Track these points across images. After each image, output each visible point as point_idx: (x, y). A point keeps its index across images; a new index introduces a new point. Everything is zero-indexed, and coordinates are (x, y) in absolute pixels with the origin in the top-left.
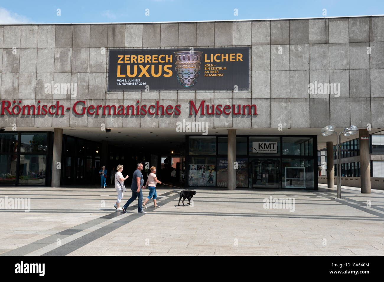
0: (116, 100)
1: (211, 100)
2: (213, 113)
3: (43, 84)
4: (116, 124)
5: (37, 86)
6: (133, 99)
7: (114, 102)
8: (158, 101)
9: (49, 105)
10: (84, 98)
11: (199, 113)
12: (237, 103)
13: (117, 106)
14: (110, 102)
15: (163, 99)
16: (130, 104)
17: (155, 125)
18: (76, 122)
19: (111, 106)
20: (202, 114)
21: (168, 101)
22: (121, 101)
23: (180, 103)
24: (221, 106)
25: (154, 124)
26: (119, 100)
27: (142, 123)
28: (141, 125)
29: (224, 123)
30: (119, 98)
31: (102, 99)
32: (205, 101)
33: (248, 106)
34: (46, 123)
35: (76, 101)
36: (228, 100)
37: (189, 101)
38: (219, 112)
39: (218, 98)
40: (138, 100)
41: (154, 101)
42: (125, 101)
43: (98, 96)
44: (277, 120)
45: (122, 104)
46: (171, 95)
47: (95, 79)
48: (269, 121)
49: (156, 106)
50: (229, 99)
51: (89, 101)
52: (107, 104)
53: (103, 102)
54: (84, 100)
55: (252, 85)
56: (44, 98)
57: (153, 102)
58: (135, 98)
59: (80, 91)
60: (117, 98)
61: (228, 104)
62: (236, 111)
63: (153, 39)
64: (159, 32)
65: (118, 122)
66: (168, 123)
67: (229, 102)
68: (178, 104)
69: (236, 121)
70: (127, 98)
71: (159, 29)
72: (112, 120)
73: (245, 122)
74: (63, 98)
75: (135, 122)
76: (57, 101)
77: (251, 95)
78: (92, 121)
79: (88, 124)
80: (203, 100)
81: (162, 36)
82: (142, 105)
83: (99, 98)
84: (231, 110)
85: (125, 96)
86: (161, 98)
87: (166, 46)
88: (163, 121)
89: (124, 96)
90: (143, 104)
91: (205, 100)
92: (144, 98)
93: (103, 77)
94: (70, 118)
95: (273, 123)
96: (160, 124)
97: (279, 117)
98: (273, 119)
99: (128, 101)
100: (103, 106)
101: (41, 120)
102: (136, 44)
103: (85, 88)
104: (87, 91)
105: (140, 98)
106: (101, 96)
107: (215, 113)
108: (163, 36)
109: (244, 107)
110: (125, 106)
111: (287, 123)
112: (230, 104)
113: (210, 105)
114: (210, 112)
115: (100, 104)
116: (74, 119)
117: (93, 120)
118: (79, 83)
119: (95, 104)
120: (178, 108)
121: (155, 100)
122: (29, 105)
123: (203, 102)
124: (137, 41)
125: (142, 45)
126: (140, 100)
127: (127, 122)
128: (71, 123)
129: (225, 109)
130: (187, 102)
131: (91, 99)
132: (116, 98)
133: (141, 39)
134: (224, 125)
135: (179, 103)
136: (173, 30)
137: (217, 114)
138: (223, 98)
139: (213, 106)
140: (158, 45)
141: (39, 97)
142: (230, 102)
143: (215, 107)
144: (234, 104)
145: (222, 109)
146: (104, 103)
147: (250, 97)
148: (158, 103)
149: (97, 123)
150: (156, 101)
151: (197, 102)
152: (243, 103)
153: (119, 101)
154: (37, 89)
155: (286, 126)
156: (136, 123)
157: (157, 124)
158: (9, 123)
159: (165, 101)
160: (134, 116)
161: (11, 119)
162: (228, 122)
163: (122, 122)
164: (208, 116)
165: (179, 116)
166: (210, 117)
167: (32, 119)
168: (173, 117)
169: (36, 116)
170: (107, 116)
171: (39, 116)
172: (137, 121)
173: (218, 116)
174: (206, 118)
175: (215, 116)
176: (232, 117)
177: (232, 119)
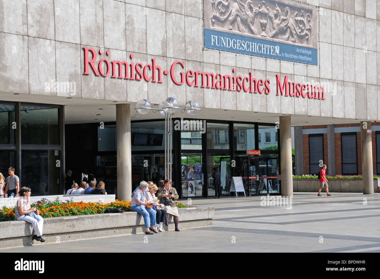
0: (213, 65)
1: (291, 76)
3: (134, 24)
4: (215, 103)
5: (127, 28)
6: (228, 66)
7: (212, 69)
8: (251, 72)
9: (144, 64)
10: (181, 57)
11: (284, 92)
13: (215, 75)
14: (207, 67)
15: (254, 69)
16: (226, 73)
17: (249, 108)
18: (174, 96)
19: (209, 73)
20: (286, 94)
21: (259, 73)
22: (218, 67)
23: (269, 77)
24: (299, 85)
25: (248, 105)
27: (238, 103)
28: (237, 106)
29: (302, 109)
30: (216, 63)
31: (200, 62)
32: (287, 77)
34: (141, 96)
35: (173, 61)
36: (303, 78)
38: (298, 94)
39: (297, 73)
40: (233, 68)
42: (222, 68)
43: (195, 55)
45: (219, 73)
46: (261, 65)
47: (192, 28)
48: (331, 109)
49: (248, 77)
50: (305, 76)
51: (186, 62)
52: (205, 70)
53: (201, 66)
54: (181, 61)
55: (320, 60)
56: (136, 51)
57: (246, 73)
58: (230, 65)
59: (177, 44)
60: (214, 61)
61: (304, 83)
62: (310, 93)
65: (216, 100)
66: (260, 106)
69: (310, 106)
72: (210, 97)
73: (316, 108)
74: (158, 55)
76: (153, 58)
77: (319, 74)
78: (191, 96)
80: (285, 75)
82: (237, 76)
83: (196, 60)
85: (221, 60)
86: (253, 68)
88: (256, 102)
90: (238, 74)
91: (287, 75)
92: (238, 65)
93: (199, 25)
94: (168, 90)
95: (334, 111)
96: (253, 106)
97: (338, 104)
98: (334, 107)
99: (224, 68)
100: (201, 72)
101: (134, 89)
103: (181, 40)
104: (183, 45)
105: (235, 65)
106: (199, 56)
107: (295, 94)
110: (222, 75)
112: (306, 83)
113: (291, 83)
114: (292, 92)
115: (198, 69)
116: (172, 92)
117: (192, 95)
118: (175, 31)
119: (192, 68)
120: (267, 83)
121: (247, 70)
122: (119, 60)
126: (235, 68)
127: (225, 100)
129: (302, 89)
130: (274, 76)
131: (189, 60)
134: (302, 111)
138: (300, 74)
139: (293, 84)
141: (130, 49)
142: (305, 81)
143: (295, 86)
147: (319, 76)
149: (196, 100)
151: (281, 77)
153: (216, 66)
154: (128, 33)
155: (342, 115)
156: (233, 103)
158: (95, 91)
159: (256, 71)
160: (230, 92)
161: (96, 84)
162: (304, 107)
163: (220, 100)
164: (290, 98)
165: (268, 96)
166: (292, 100)
167: (123, 86)
168: (263, 96)
169: (128, 81)
170: (205, 90)
171: (132, 82)
172: (233, 100)
173: (297, 98)
174: (289, 101)
175: (295, 99)
176: (307, 102)
177: (307, 104)
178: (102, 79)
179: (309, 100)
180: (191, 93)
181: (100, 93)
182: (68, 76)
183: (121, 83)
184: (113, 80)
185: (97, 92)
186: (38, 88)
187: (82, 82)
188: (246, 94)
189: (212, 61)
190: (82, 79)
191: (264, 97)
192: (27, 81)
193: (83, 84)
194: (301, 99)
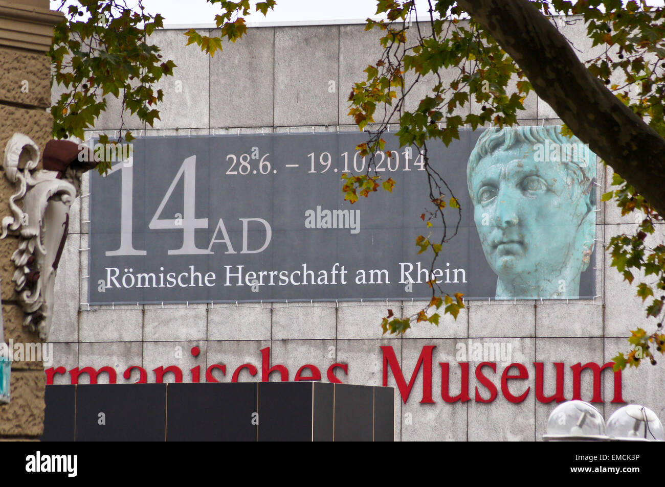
0: (115, 347)
1: (456, 342)
2: (464, 398)
6: (176, 342)
7: (110, 355)
8: (268, 348)
11: (417, 393)
12: (550, 355)
13: (120, 368)
14: (93, 353)
15: (283, 340)
16: (165, 362)
19: (97, 368)
20: (427, 400)
21: (303, 349)
22: (135, 348)
23: (347, 355)
24: (493, 366)
26: (129, 345)
29: (505, 438)
30: (127, 338)
31: (67, 343)
32: (434, 347)
33: (592, 366)
36: (517, 342)
37: (378, 344)
38: (485, 394)
39: (484, 333)
40: (194, 344)
41: (253, 346)
42: (149, 349)
45: (136, 362)
46: (313, 323)
49: (257, 363)
50: (523, 338)
52: (83, 364)
53: (69, 354)
55: (608, 282)
57: (250, 354)
58: (183, 338)
60: (121, 335)
61: (520, 359)
62: (550, 389)
63: (246, 94)
64: (270, 66)
67: (523, 349)
68: (339, 360)
70: (155, 338)
71: (266, 53)
77: (601, 325)
80: (426, 343)
81: (279, 81)
82: (210, 363)
84: (530, 383)
85: (149, 329)
86: (279, 335)
87: (296, 120)
89: (143, 327)
90: (213, 359)
91: (434, 342)
92: (215, 336)
93: (69, 251)
99: (161, 348)
100: (68, 369)
102: (185, 116)
105: (202, 336)
106: (63, 329)
107: (472, 394)
108: (282, 79)
109: (578, 370)
110: (151, 367)
112: (528, 359)
113: (453, 364)
114: (455, 390)
115: (59, 362)
120: (340, 374)
121: (255, 346)
123: (428, 353)
124: (189, 102)
125: (206, 120)
126: (201, 344)
129: (506, 378)
130: (369, 351)
132: (114, 336)
133: (205, 94)
135: (342, 358)
136: (319, 54)
137: (479, 400)
138: (499, 333)
140: (267, 120)
142: (527, 351)
143: (473, 371)
144: (541, 358)
145: (497, 381)
146: (71, 357)
147: (598, 332)
148: (266, 354)
150: (258, 348)
151: (405, 351)
152: (572, 356)
153: (127, 347)
159: (290, 346)
162: (517, 431)
164: (447, 408)
166: (454, 413)
173: (483, 408)
174: (439, 416)
175: (470, 409)
176: (531, 415)
177: (532, 421)
179: (542, 409)
189: (110, 334)
194: (502, 408)
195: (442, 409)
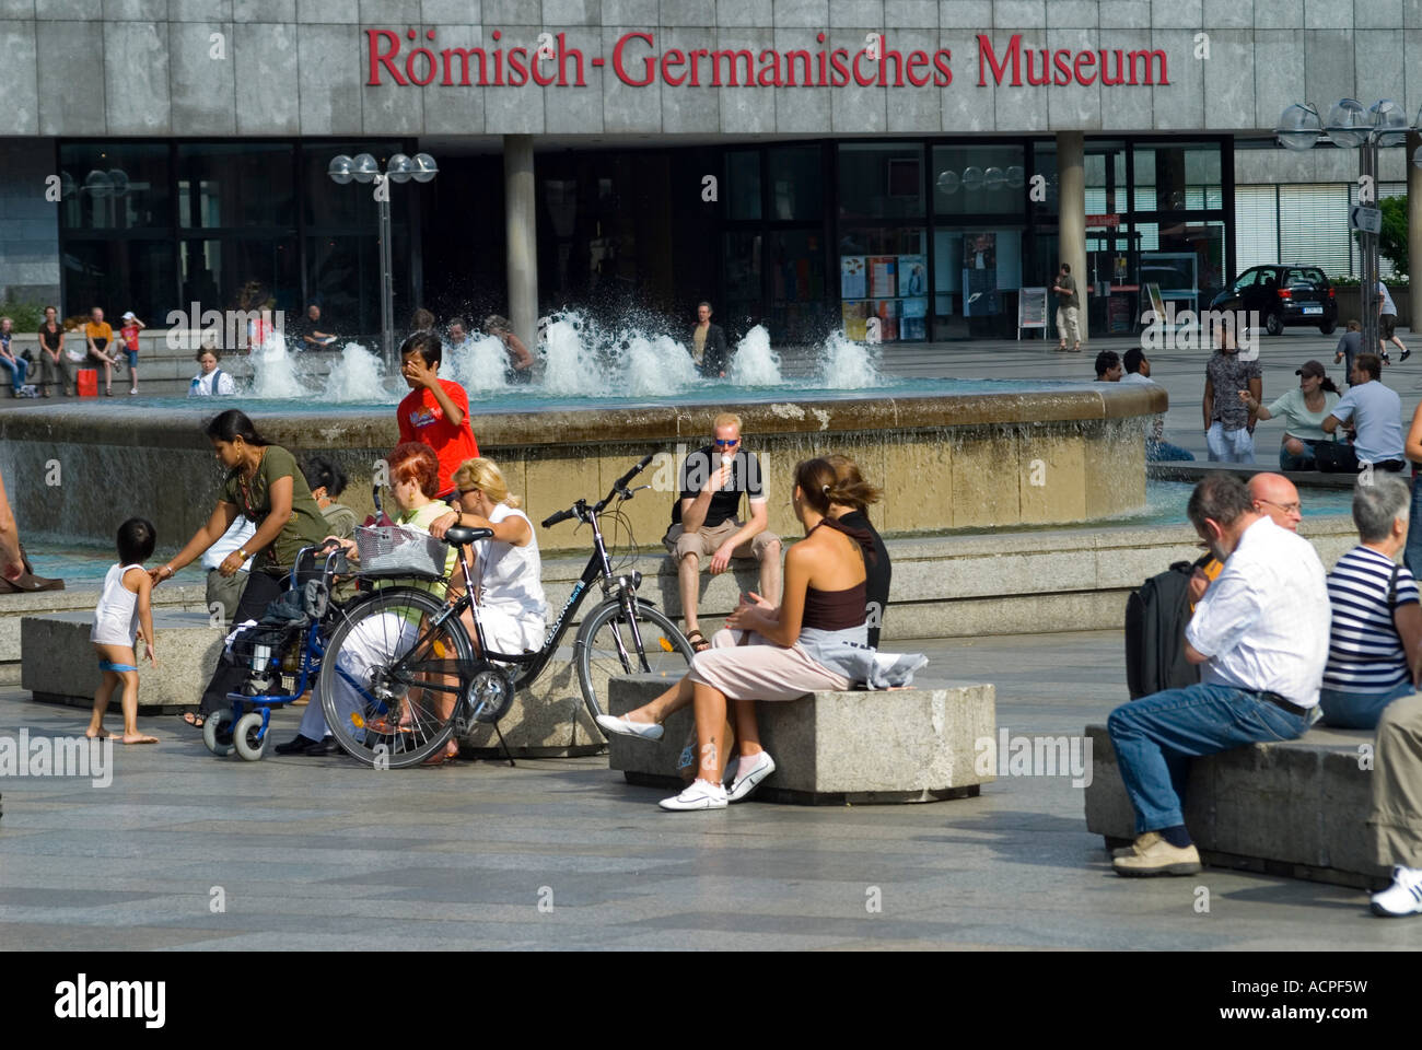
0: (749, 32)
1: (1037, 33)
2: (1044, 81)
4: (756, 119)
6: (803, 28)
7: (747, 39)
10: (646, 23)
11: (1008, 76)
12: (1111, 44)
13: (756, 52)
14: (731, 38)
15: (896, 29)
16: (794, 47)
17: (875, 124)
18: (626, 112)
19: (736, 51)
20: (1015, 82)
21: (913, 37)
22: (767, 33)
23: (949, 41)
24: (1067, 53)
25: (873, 118)
26: (762, 30)
27: (835, 114)
28: (834, 122)
29: (1078, 115)
30: (759, 24)
31: (706, 28)
32: (1020, 36)
33: (1143, 53)
34: (525, 119)
35: (621, 32)
36: (1085, 33)
37: (975, 34)
38: (1061, 77)
39: (1059, 25)
40: (819, 30)
42: (779, 34)
43: (691, 14)
44: (1221, 103)
45: (770, 45)
46: (920, 14)
48: (1199, 107)
50: (1089, 29)
51: (663, 32)
52: (723, 46)
53: (710, 38)
54: (647, 31)
56: (511, 19)
58: (809, 25)
60: (754, 21)
61: (1088, 47)
62: (1111, 73)
65: (761, 114)
66: (916, 117)
67: (1089, 39)
68: (942, 47)
69: (1111, 105)
70: (784, 24)
72: (740, 107)
73: (1133, 109)
74: (576, 23)
75: (815, 111)
76: (559, 31)
77: (1149, 18)
78: (677, 108)
79: (665, 119)
80: (1014, 32)
82: (834, 49)
83: (694, 23)
84: (1096, 68)
85: (778, 16)
86: (892, 24)
88: (900, 109)
89: (773, 15)
90: (836, 45)
91: (1020, 32)
92: (837, 23)
94: (606, 100)
95: (1212, 110)
96: (890, 118)
97: (1226, 91)
98: (1209, 101)
99: (789, 34)
100: (709, 51)
101: (507, 106)
105: (825, 23)
106: (702, 13)
107: (1051, 78)
109: (1133, 57)
110: (782, 51)
111: (1247, 113)
112: (1094, 47)
113: (1036, 51)
114: (1037, 74)
115: (701, 45)
116: (616, 104)
117: (680, 105)
119: (683, 44)
120: (944, 60)
122: (463, 45)
123: (1016, 41)
126: (825, 31)
127: (789, 111)
128: (609, 117)
129: (1077, 64)
130: (967, 39)
131: (671, 28)
132: (748, 22)
134: (1079, 121)
135: (944, 44)
137: (1057, 82)
138: (1071, 24)
139: (1045, 54)
141: (494, 18)
142: (1093, 40)
143: (1051, 57)
144: (1104, 46)
145: (1070, 66)
146: (710, 41)
147: (1147, 25)
149: (694, 116)
151: (997, 39)
152: (1128, 45)
153: (760, 32)
155: (1245, 122)
156: (819, 116)
157: (883, 119)
158: (398, 118)
159: (901, 34)
160: (810, 91)
161: (401, 103)
162: (1086, 108)
163: (773, 111)
164: (1032, 89)
165: (945, 91)
166: (1037, 94)
167: (474, 101)
168: (929, 91)
169: (487, 89)
170: (725, 91)
171: (501, 90)
172: (819, 108)
173: (1059, 89)
174: (1025, 97)
175: (1050, 91)
176: (1097, 95)
177: (1098, 100)
178: (417, 90)
179: (1106, 89)
180: (678, 101)
181: (410, 121)
182: (328, 93)
183: (469, 94)
184: (448, 91)
185: (404, 120)
186: (257, 122)
187: (365, 100)
188: (866, 93)
189: (745, 20)
190: (365, 95)
191: (933, 96)
192: (231, 110)
193: (366, 105)
194: (1075, 89)
195: (1028, 90)
